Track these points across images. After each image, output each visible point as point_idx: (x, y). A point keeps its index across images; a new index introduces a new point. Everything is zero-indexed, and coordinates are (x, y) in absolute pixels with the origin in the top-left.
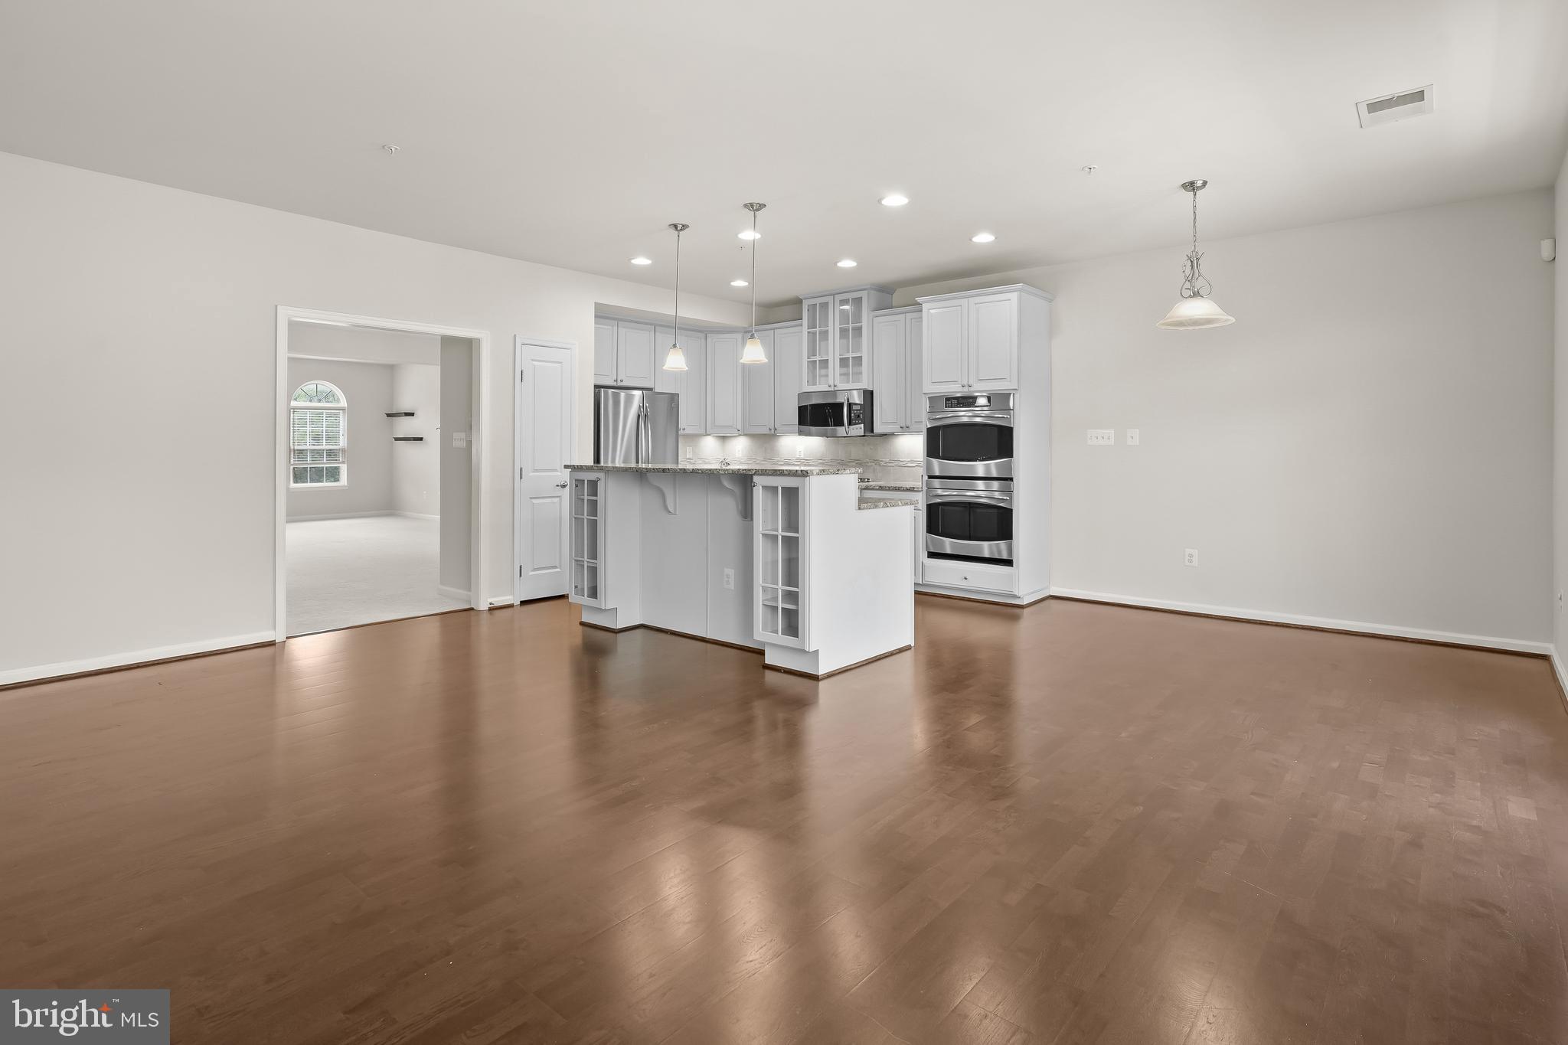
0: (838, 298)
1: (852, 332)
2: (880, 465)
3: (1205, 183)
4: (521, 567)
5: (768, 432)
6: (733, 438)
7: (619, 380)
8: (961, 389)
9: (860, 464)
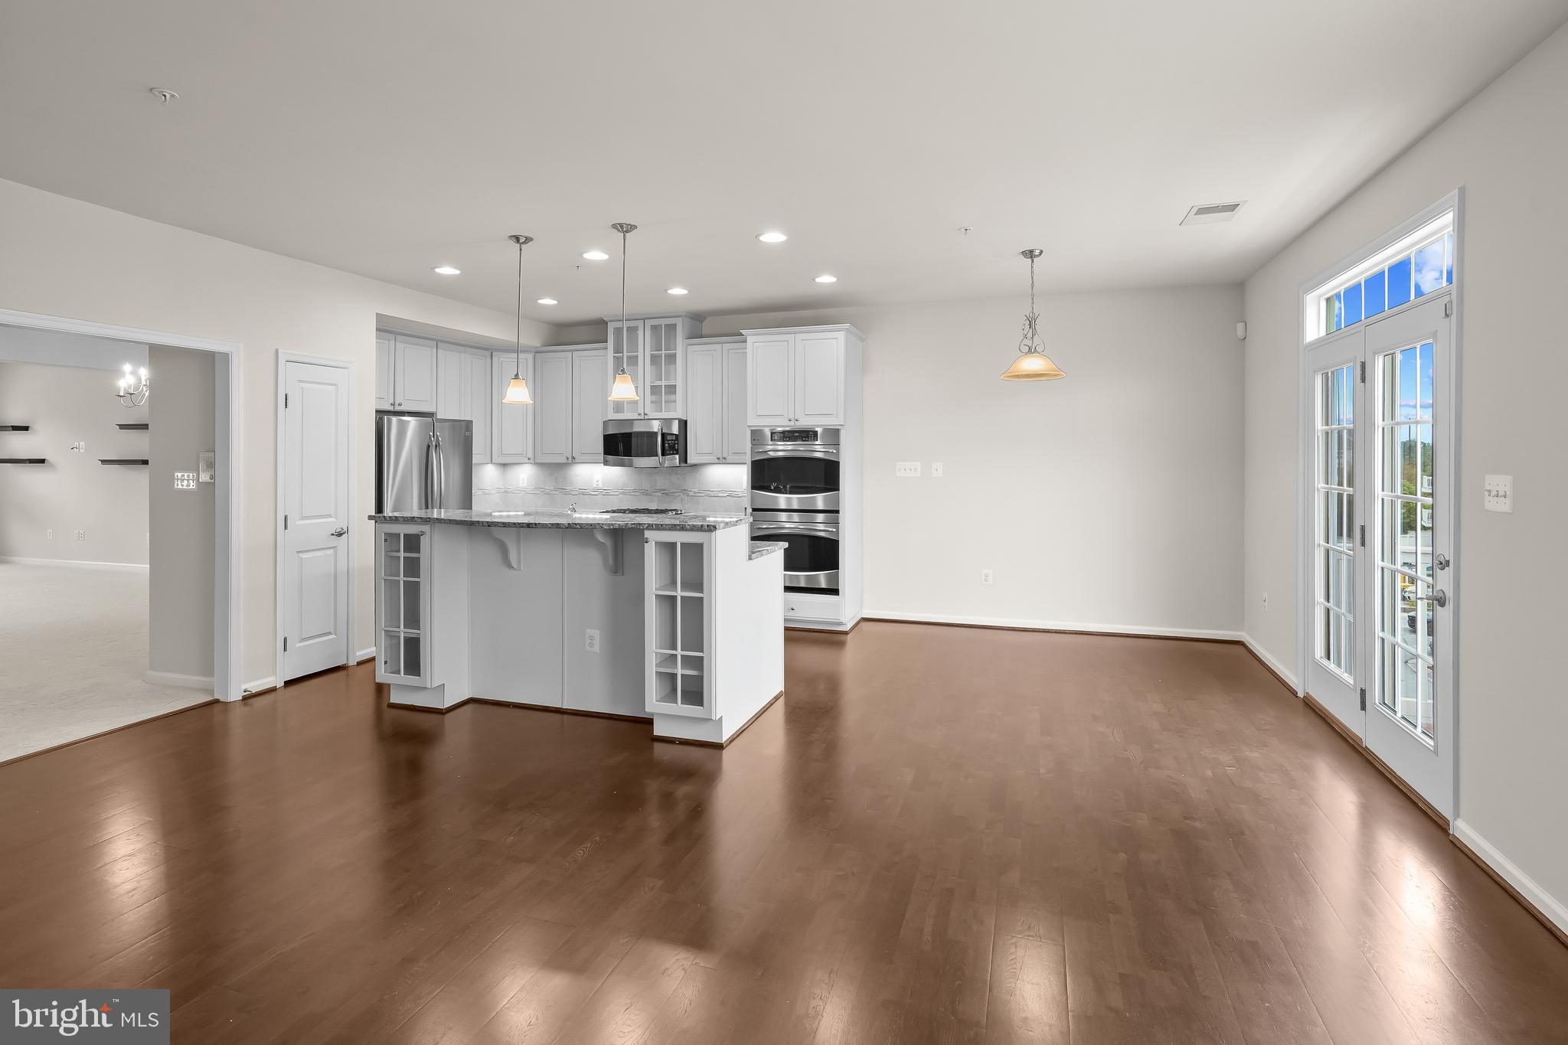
0: (649, 323)
1: (663, 359)
2: (688, 496)
3: (1041, 252)
4: (285, 639)
5: (564, 461)
6: (517, 466)
7: (397, 403)
8: (787, 423)
9: (667, 494)
